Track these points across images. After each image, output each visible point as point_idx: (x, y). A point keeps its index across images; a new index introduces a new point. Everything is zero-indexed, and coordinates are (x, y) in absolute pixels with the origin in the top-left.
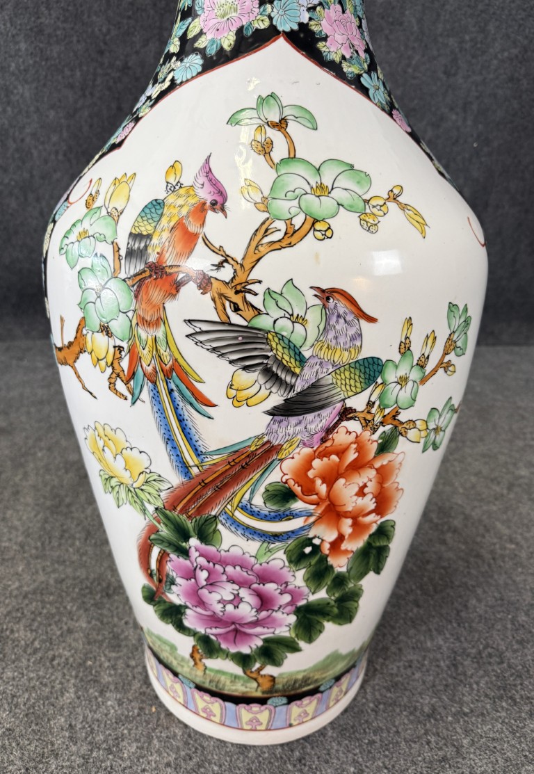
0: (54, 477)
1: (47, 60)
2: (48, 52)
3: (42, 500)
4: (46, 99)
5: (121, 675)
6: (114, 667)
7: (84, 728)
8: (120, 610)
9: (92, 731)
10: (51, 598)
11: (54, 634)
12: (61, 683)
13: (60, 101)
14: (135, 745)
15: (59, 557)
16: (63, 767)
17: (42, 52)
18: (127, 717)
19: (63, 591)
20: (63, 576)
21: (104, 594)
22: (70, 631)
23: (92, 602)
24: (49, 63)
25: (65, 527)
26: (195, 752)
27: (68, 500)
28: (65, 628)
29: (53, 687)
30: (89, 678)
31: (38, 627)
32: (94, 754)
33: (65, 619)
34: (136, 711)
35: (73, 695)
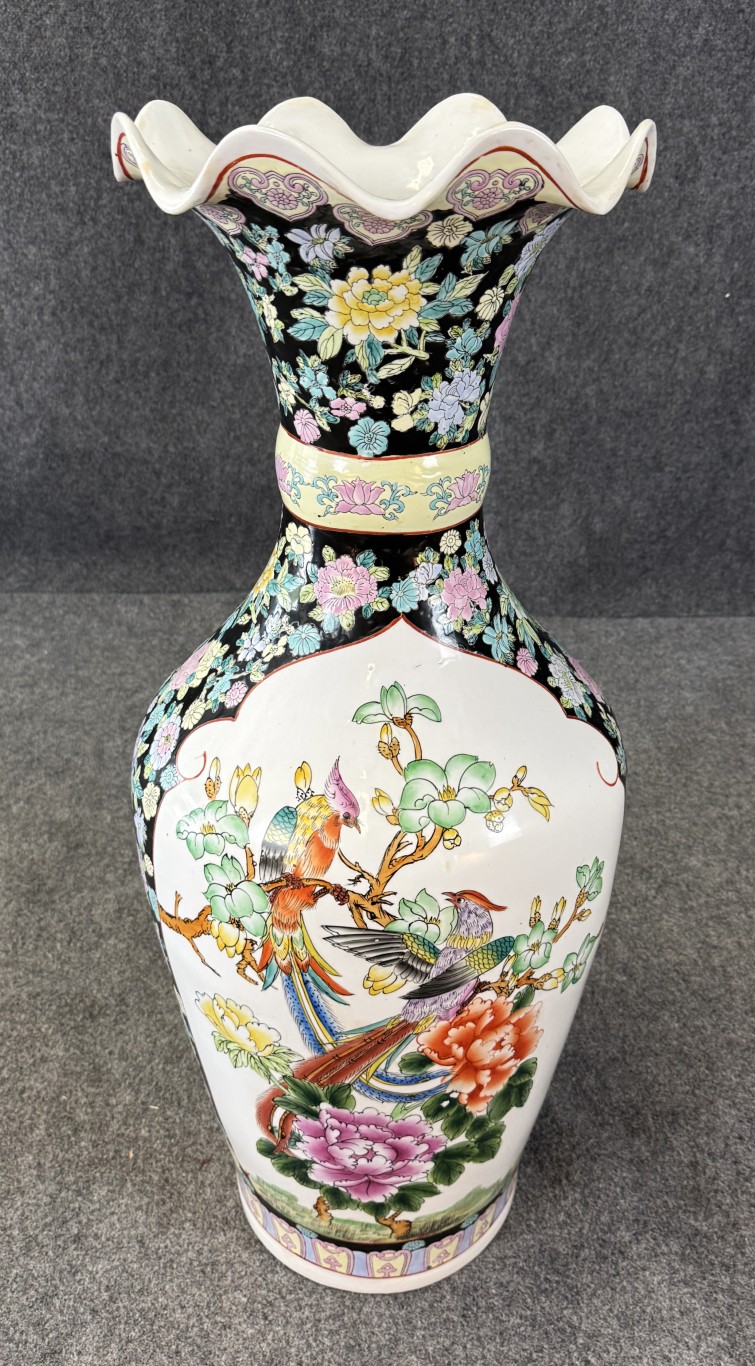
0: (33, 846)
1: (23, 169)
2: (24, 158)
3: (16, 882)
4: (21, 229)
5: (98, 1114)
6: (91, 1104)
7: (53, 1167)
8: (104, 1037)
9: (62, 1171)
10: (23, 1016)
11: (25, 1062)
12: (31, 1118)
13: (44, 232)
14: (106, 1188)
15: (35, 964)
16: (29, 1204)
17: (15, 157)
18: (101, 1160)
19: (37, 1008)
20: (39, 990)
21: (87, 1015)
22: (44, 1060)
23: (72, 1024)
24: (25, 175)
25: (43, 923)
26: (170, 1198)
27: (50, 883)
28: (38, 1055)
29: (22, 1122)
30: (63, 1115)
31: (7, 1053)
32: (63, 1194)
33: (38, 1044)
34: (111, 1154)
35: (43, 1133)
